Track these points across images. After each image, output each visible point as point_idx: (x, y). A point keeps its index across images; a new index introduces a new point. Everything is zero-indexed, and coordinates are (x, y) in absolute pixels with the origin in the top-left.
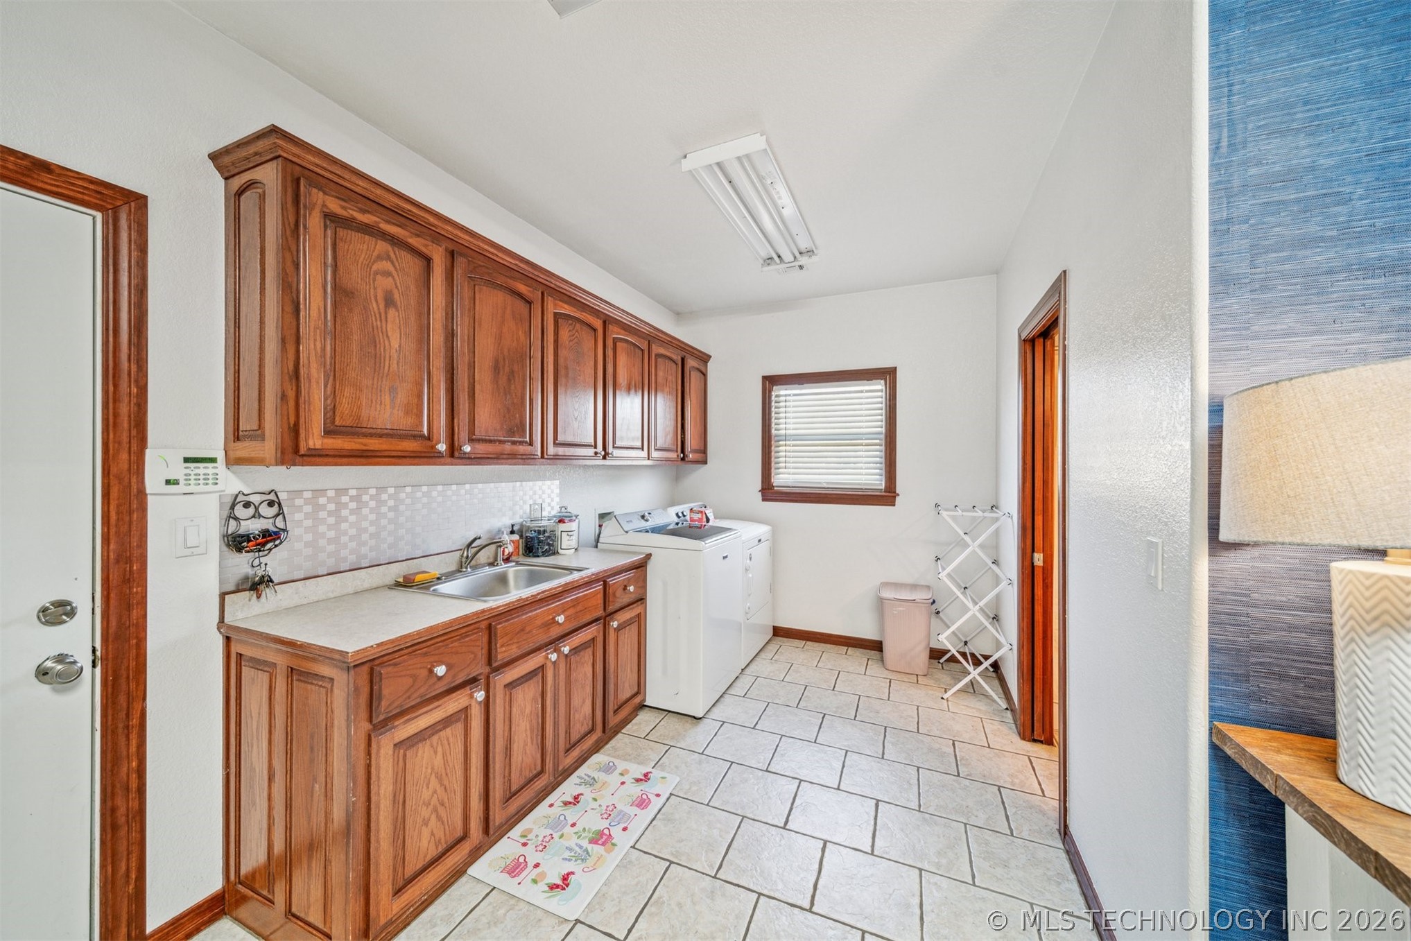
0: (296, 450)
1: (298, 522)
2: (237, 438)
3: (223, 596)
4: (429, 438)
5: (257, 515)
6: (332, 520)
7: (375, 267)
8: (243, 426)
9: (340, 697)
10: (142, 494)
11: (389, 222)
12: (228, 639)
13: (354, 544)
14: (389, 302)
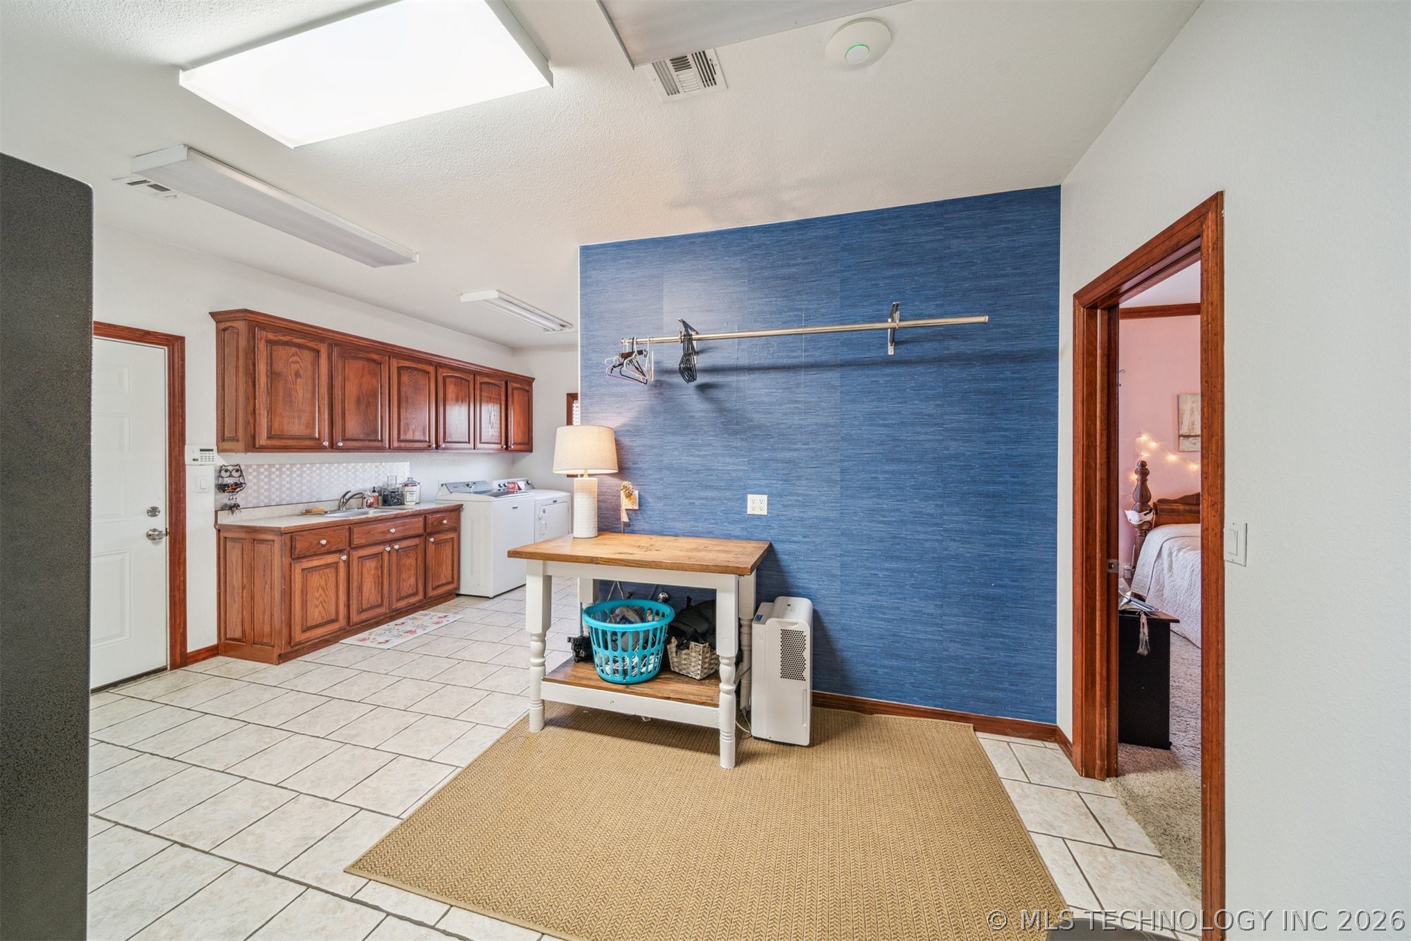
0: (254, 446)
1: (250, 479)
2: (224, 440)
3: (216, 512)
4: (319, 439)
5: (231, 476)
6: (266, 480)
7: (291, 360)
8: (226, 434)
9: (277, 548)
10: (184, 465)
11: (297, 338)
12: (219, 531)
13: (278, 493)
14: (297, 375)
